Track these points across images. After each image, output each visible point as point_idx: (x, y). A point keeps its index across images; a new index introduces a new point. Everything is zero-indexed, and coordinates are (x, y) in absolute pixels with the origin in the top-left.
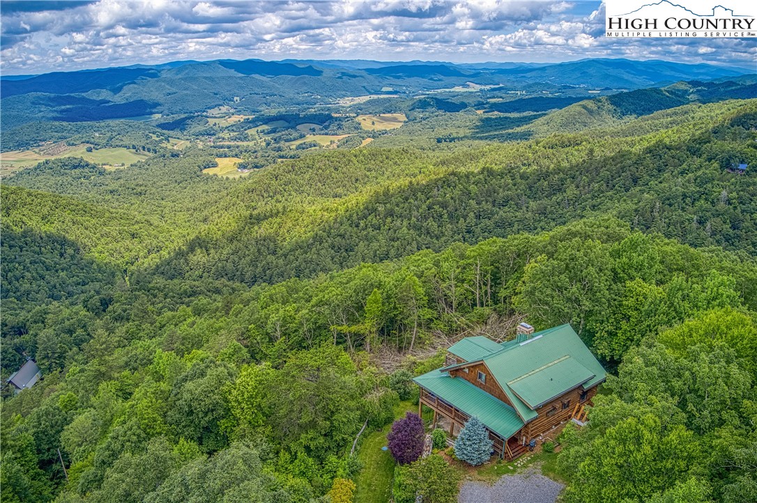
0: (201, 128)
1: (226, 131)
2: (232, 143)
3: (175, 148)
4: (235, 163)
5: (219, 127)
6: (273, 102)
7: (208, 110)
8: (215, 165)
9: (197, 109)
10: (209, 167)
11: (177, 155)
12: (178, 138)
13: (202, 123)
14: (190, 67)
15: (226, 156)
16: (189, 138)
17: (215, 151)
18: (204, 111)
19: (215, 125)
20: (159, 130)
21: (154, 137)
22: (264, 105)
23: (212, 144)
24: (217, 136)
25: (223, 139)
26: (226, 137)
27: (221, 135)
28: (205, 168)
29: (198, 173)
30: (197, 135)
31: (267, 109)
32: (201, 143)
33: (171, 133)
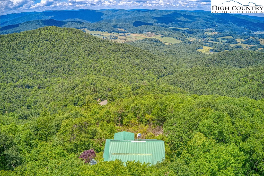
0: (201, 35)
1: (210, 37)
2: (211, 42)
3: (191, 40)
4: (209, 49)
5: (208, 35)
6: (229, 29)
7: (206, 29)
8: (202, 48)
9: (202, 28)
10: (200, 49)
11: (190, 43)
12: (193, 37)
13: (202, 33)
15: (207, 46)
16: (196, 37)
17: (204, 43)
18: (204, 29)
19: (207, 34)
20: (187, 33)
21: (185, 36)
22: (226, 30)
23: (204, 41)
24: (206, 38)
25: (208, 39)
26: (209, 39)
27: (208, 38)
28: (198, 49)
29: (195, 50)
30: (199, 37)
32: (200, 40)
33: (191, 35)
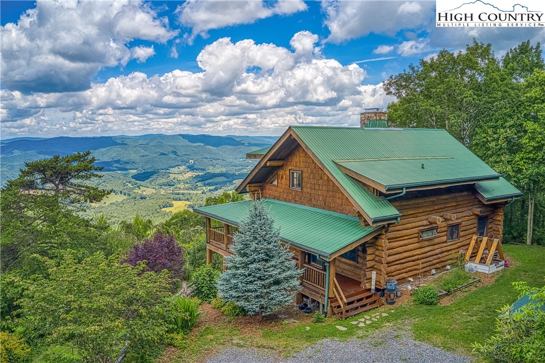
0: (164, 180)
1: (182, 183)
2: (186, 192)
3: (144, 193)
4: (186, 205)
5: (177, 180)
6: (217, 164)
7: (171, 169)
8: (171, 206)
9: (163, 167)
10: (167, 207)
11: (145, 198)
12: (147, 187)
13: (165, 177)
14: (159, 138)
15: (180, 200)
16: (155, 187)
17: (172, 196)
18: (168, 169)
19: (174, 178)
20: (134, 180)
21: (130, 185)
22: (211, 166)
23: (171, 192)
24: (175, 187)
25: (180, 188)
26: (182, 188)
27: (178, 186)
28: (164, 207)
29: (158, 210)
30: (161, 185)
31: (213, 169)
32: (163, 191)
33: (142, 183)
